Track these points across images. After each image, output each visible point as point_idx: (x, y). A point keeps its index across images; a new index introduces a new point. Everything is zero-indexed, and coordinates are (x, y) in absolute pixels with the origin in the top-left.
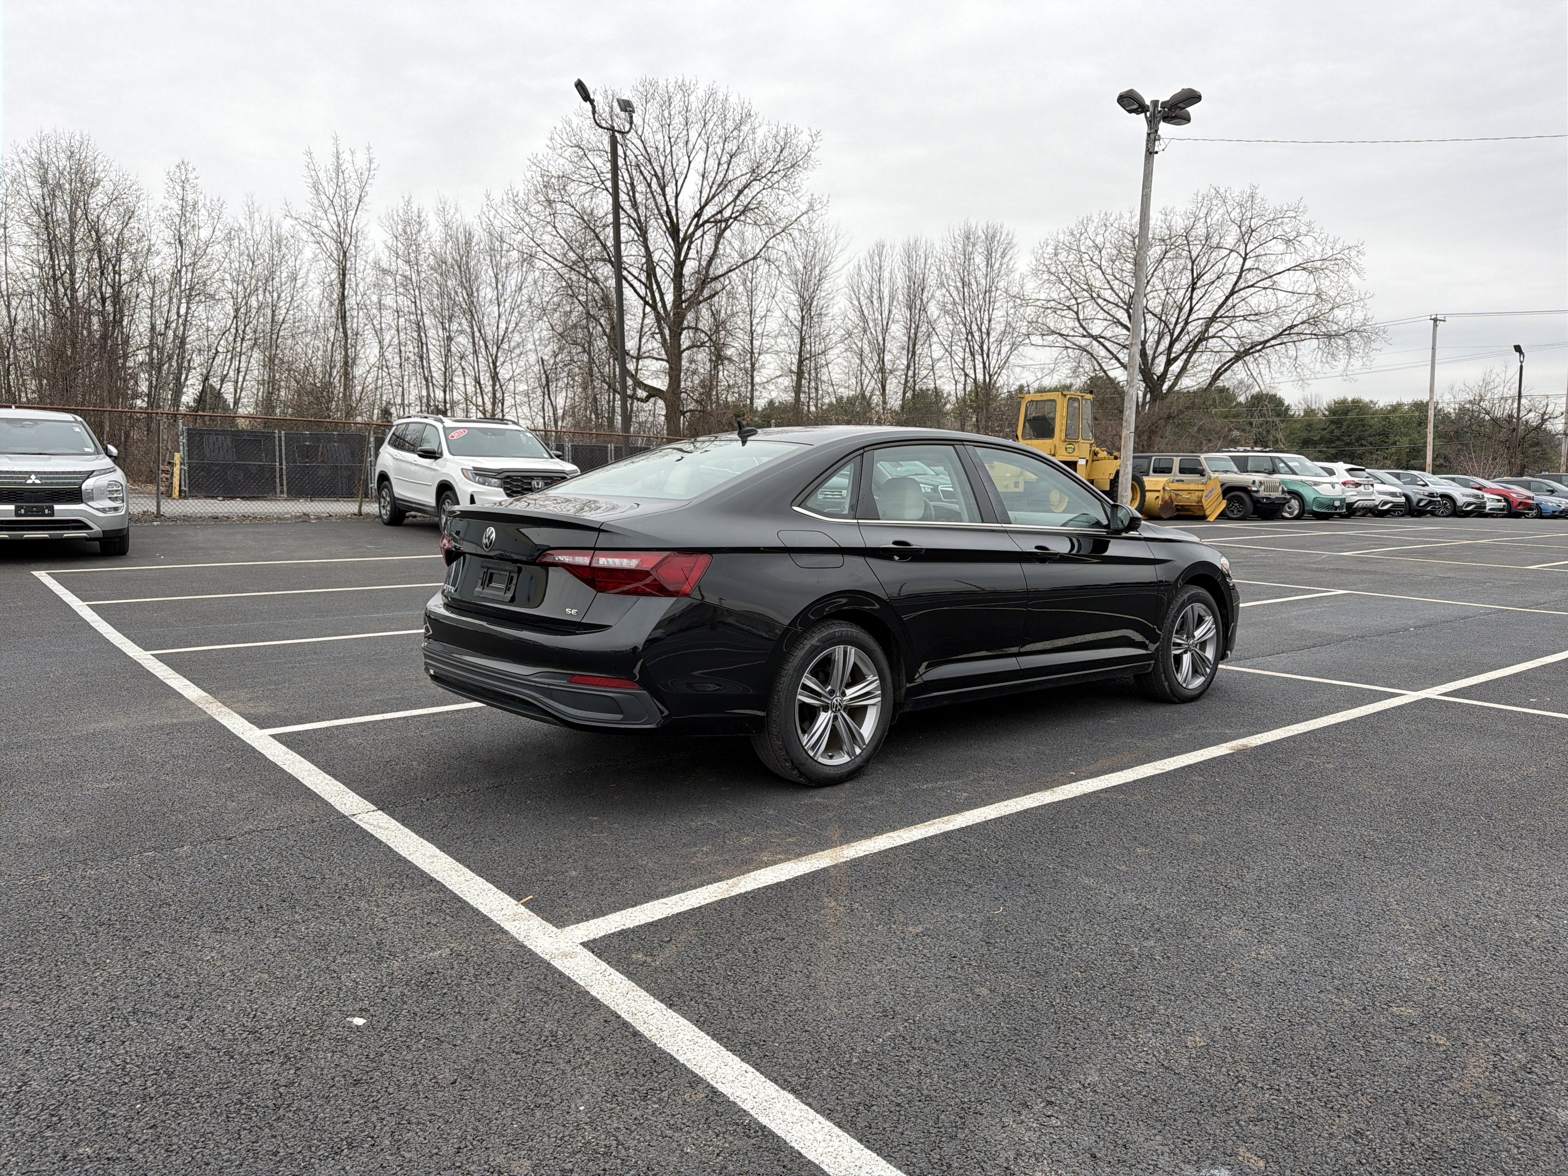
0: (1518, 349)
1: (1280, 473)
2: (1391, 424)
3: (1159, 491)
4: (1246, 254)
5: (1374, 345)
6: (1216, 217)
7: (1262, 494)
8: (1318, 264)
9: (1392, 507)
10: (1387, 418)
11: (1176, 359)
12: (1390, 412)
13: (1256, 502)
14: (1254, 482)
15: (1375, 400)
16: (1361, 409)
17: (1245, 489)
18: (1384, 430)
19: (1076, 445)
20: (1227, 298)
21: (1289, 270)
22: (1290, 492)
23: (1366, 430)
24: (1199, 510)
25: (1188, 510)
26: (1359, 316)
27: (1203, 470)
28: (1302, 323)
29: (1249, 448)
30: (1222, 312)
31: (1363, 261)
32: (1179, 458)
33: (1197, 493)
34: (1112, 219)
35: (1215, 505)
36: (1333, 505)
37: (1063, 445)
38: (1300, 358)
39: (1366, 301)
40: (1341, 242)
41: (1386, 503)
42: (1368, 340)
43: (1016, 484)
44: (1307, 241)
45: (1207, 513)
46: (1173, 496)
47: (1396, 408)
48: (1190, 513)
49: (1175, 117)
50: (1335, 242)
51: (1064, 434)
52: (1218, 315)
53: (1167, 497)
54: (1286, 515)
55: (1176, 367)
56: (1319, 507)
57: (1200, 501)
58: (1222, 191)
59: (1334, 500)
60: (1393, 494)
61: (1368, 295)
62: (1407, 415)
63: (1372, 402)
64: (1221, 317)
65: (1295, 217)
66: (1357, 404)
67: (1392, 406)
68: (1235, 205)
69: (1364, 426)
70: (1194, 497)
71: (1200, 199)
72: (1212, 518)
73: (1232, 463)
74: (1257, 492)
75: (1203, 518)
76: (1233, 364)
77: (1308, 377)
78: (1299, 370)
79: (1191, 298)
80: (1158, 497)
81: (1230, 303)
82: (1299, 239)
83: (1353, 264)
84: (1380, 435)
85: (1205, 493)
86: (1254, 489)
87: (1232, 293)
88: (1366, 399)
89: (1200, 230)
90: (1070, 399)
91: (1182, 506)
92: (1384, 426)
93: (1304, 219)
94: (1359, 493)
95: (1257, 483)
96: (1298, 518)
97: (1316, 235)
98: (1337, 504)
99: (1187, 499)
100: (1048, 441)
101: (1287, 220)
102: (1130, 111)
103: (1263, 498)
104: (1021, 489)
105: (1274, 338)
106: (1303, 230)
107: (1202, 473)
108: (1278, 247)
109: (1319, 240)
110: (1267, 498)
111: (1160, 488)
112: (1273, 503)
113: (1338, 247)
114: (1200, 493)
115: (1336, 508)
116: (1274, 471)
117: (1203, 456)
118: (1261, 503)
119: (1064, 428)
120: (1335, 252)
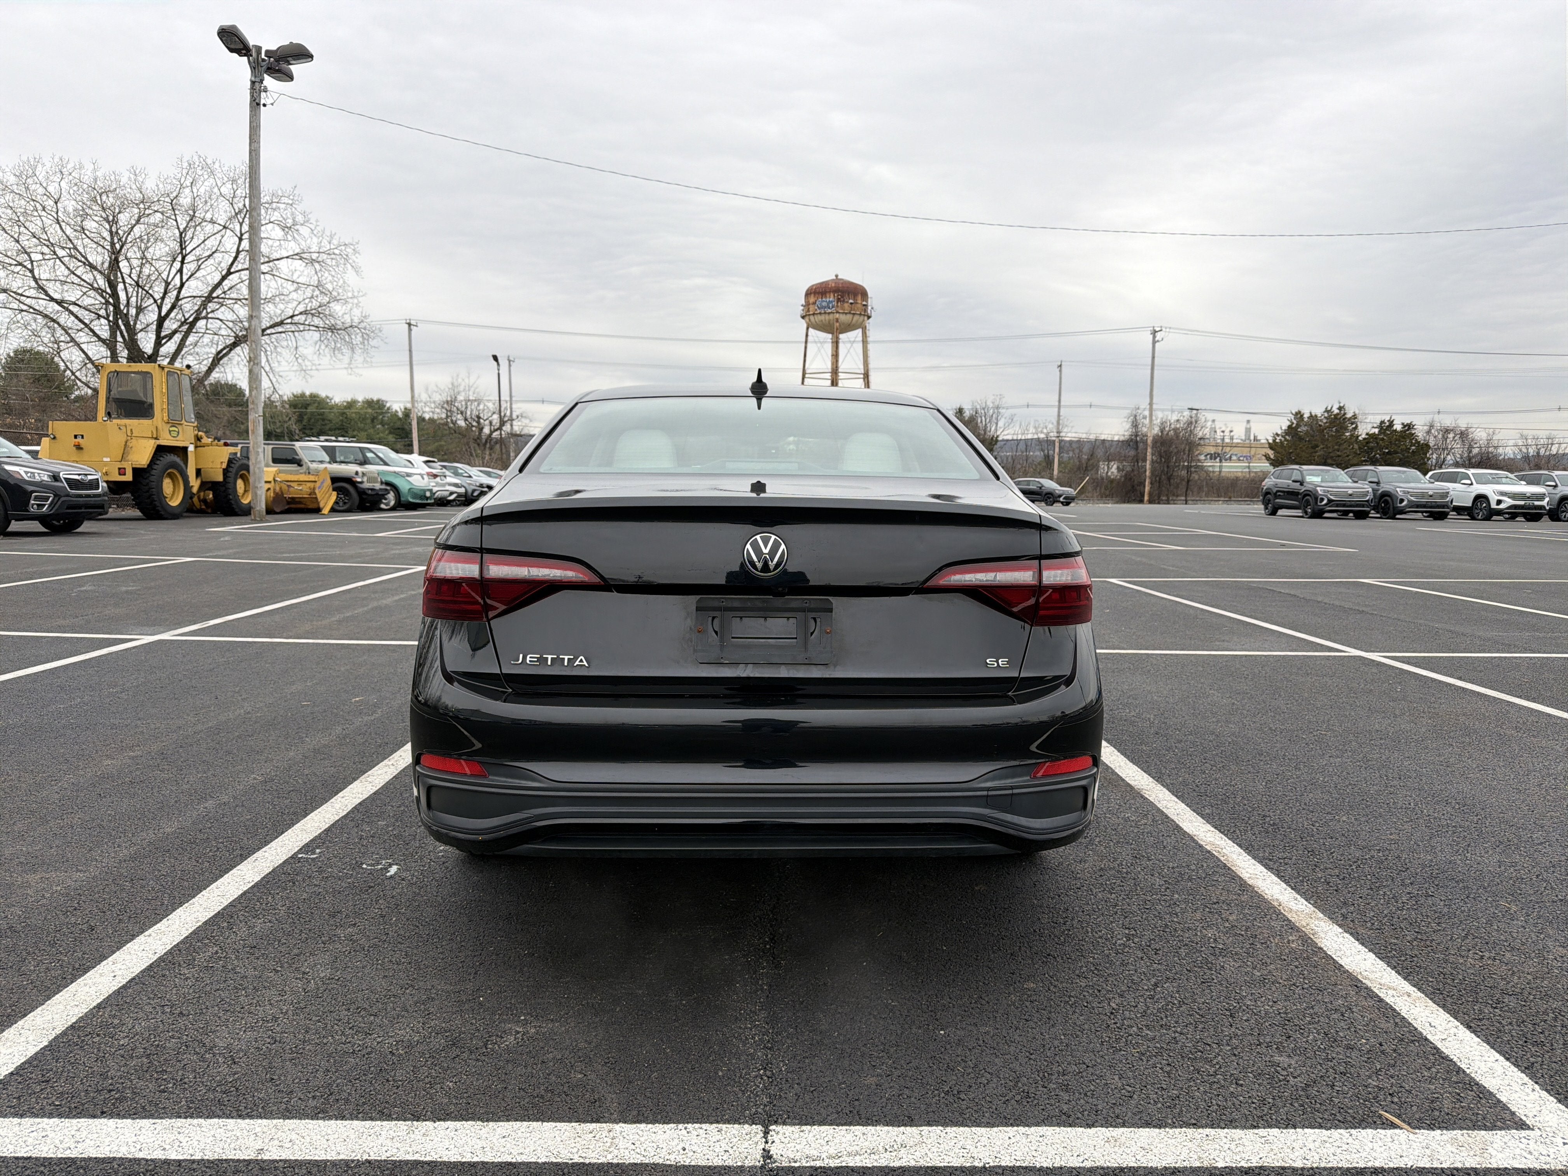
0: (495, 358)
1: (371, 464)
2: (349, 420)
3: (270, 482)
4: (242, 235)
5: (372, 343)
6: (202, 189)
7: (366, 485)
8: (314, 256)
9: (457, 497)
10: (344, 413)
11: (170, 336)
12: (346, 408)
13: (362, 493)
14: (357, 473)
15: (330, 396)
16: (319, 403)
17: (349, 480)
18: (342, 425)
19: (180, 427)
20: (224, 278)
21: (287, 257)
22: (388, 484)
23: (325, 425)
24: (313, 502)
25: (300, 503)
26: (357, 314)
27: (300, 460)
28: (301, 313)
29: (333, 438)
30: (219, 292)
31: (359, 260)
32: (271, 447)
33: (309, 484)
34: (70, 166)
35: (328, 499)
36: (425, 496)
37: (167, 427)
38: (300, 349)
39: (360, 299)
40: (336, 237)
41: (452, 493)
42: (366, 337)
43: (122, 471)
44: (304, 231)
45: (321, 505)
46: (284, 487)
47: (351, 404)
48: (302, 506)
49: (279, 71)
50: (332, 237)
51: (165, 415)
52: (214, 295)
53: (278, 489)
54: (383, 506)
55: (169, 347)
56: (414, 498)
57: (313, 492)
58: (209, 161)
59: (425, 491)
60: (456, 485)
61: (361, 294)
62: (362, 412)
63: (327, 397)
64: (218, 297)
65: (291, 205)
66: (314, 397)
67: (348, 402)
68: (226, 179)
69: (323, 420)
70: (305, 489)
71: (185, 165)
72: (326, 511)
73: (324, 453)
74: (361, 483)
75: (317, 511)
76: (231, 350)
77: (309, 368)
78: (300, 360)
79: (180, 271)
80: (269, 489)
81: (227, 284)
82: (297, 227)
83: (351, 261)
84: (339, 429)
85: (318, 485)
86: (359, 480)
87: (229, 273)
88: (323, 394)
89: (185, 200)
90: (168, 372)
91: (293, 498)
92: (342, 421)
93: (300, 208)
94: (437, 484)
95: (360, 474)
96: (393, 509)
97: (313, 227)
98: (428, 494)
99: (300, 491)
100: (145, 422)
101: (282, 206)
102: (232, 50)
103: (369, 489)
104: (129, 477)
105: (272, 327)
106: (300, 218)
107: (299, 463)
108: (278, 233)
109: (315, 232)
110: (372, 489)
111: (271, 479)
112: (377, 494)
113: (335, 242)
114: (312, 485)
115: (427, 498)
116: (364, 462)
117: (298, 445)
118: (366, 494)
119: (165, 406)
120: (332, 247)
